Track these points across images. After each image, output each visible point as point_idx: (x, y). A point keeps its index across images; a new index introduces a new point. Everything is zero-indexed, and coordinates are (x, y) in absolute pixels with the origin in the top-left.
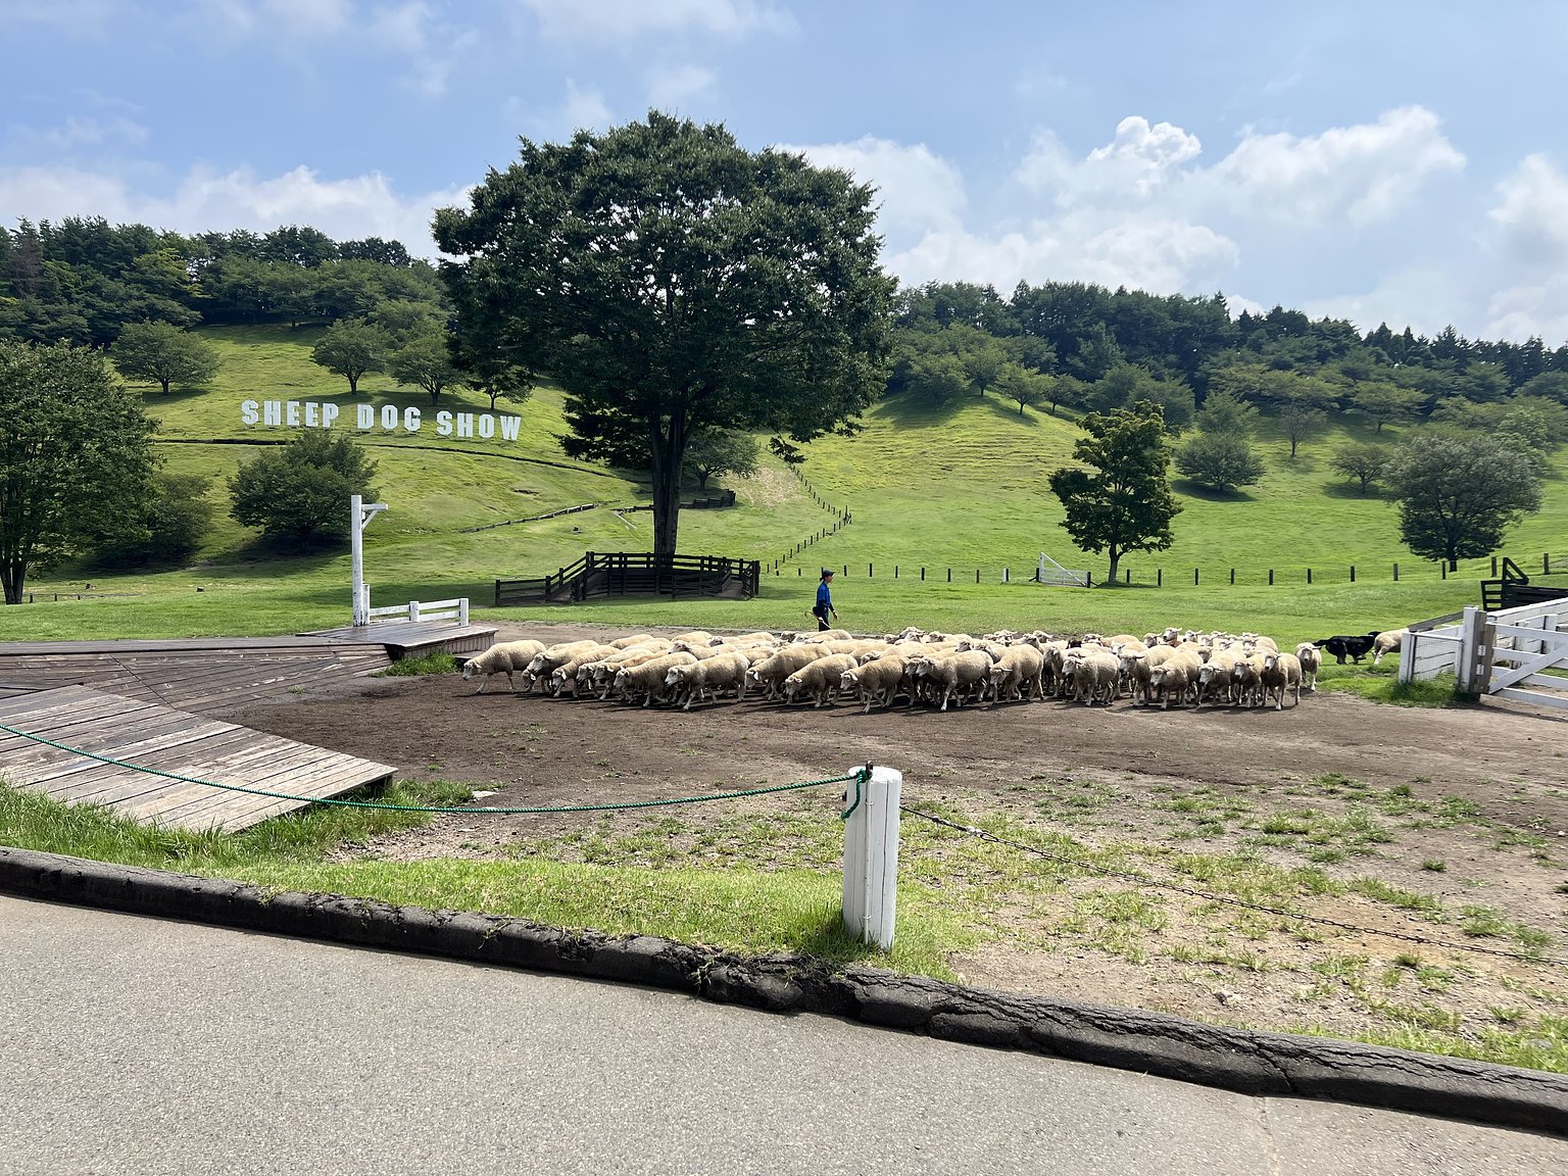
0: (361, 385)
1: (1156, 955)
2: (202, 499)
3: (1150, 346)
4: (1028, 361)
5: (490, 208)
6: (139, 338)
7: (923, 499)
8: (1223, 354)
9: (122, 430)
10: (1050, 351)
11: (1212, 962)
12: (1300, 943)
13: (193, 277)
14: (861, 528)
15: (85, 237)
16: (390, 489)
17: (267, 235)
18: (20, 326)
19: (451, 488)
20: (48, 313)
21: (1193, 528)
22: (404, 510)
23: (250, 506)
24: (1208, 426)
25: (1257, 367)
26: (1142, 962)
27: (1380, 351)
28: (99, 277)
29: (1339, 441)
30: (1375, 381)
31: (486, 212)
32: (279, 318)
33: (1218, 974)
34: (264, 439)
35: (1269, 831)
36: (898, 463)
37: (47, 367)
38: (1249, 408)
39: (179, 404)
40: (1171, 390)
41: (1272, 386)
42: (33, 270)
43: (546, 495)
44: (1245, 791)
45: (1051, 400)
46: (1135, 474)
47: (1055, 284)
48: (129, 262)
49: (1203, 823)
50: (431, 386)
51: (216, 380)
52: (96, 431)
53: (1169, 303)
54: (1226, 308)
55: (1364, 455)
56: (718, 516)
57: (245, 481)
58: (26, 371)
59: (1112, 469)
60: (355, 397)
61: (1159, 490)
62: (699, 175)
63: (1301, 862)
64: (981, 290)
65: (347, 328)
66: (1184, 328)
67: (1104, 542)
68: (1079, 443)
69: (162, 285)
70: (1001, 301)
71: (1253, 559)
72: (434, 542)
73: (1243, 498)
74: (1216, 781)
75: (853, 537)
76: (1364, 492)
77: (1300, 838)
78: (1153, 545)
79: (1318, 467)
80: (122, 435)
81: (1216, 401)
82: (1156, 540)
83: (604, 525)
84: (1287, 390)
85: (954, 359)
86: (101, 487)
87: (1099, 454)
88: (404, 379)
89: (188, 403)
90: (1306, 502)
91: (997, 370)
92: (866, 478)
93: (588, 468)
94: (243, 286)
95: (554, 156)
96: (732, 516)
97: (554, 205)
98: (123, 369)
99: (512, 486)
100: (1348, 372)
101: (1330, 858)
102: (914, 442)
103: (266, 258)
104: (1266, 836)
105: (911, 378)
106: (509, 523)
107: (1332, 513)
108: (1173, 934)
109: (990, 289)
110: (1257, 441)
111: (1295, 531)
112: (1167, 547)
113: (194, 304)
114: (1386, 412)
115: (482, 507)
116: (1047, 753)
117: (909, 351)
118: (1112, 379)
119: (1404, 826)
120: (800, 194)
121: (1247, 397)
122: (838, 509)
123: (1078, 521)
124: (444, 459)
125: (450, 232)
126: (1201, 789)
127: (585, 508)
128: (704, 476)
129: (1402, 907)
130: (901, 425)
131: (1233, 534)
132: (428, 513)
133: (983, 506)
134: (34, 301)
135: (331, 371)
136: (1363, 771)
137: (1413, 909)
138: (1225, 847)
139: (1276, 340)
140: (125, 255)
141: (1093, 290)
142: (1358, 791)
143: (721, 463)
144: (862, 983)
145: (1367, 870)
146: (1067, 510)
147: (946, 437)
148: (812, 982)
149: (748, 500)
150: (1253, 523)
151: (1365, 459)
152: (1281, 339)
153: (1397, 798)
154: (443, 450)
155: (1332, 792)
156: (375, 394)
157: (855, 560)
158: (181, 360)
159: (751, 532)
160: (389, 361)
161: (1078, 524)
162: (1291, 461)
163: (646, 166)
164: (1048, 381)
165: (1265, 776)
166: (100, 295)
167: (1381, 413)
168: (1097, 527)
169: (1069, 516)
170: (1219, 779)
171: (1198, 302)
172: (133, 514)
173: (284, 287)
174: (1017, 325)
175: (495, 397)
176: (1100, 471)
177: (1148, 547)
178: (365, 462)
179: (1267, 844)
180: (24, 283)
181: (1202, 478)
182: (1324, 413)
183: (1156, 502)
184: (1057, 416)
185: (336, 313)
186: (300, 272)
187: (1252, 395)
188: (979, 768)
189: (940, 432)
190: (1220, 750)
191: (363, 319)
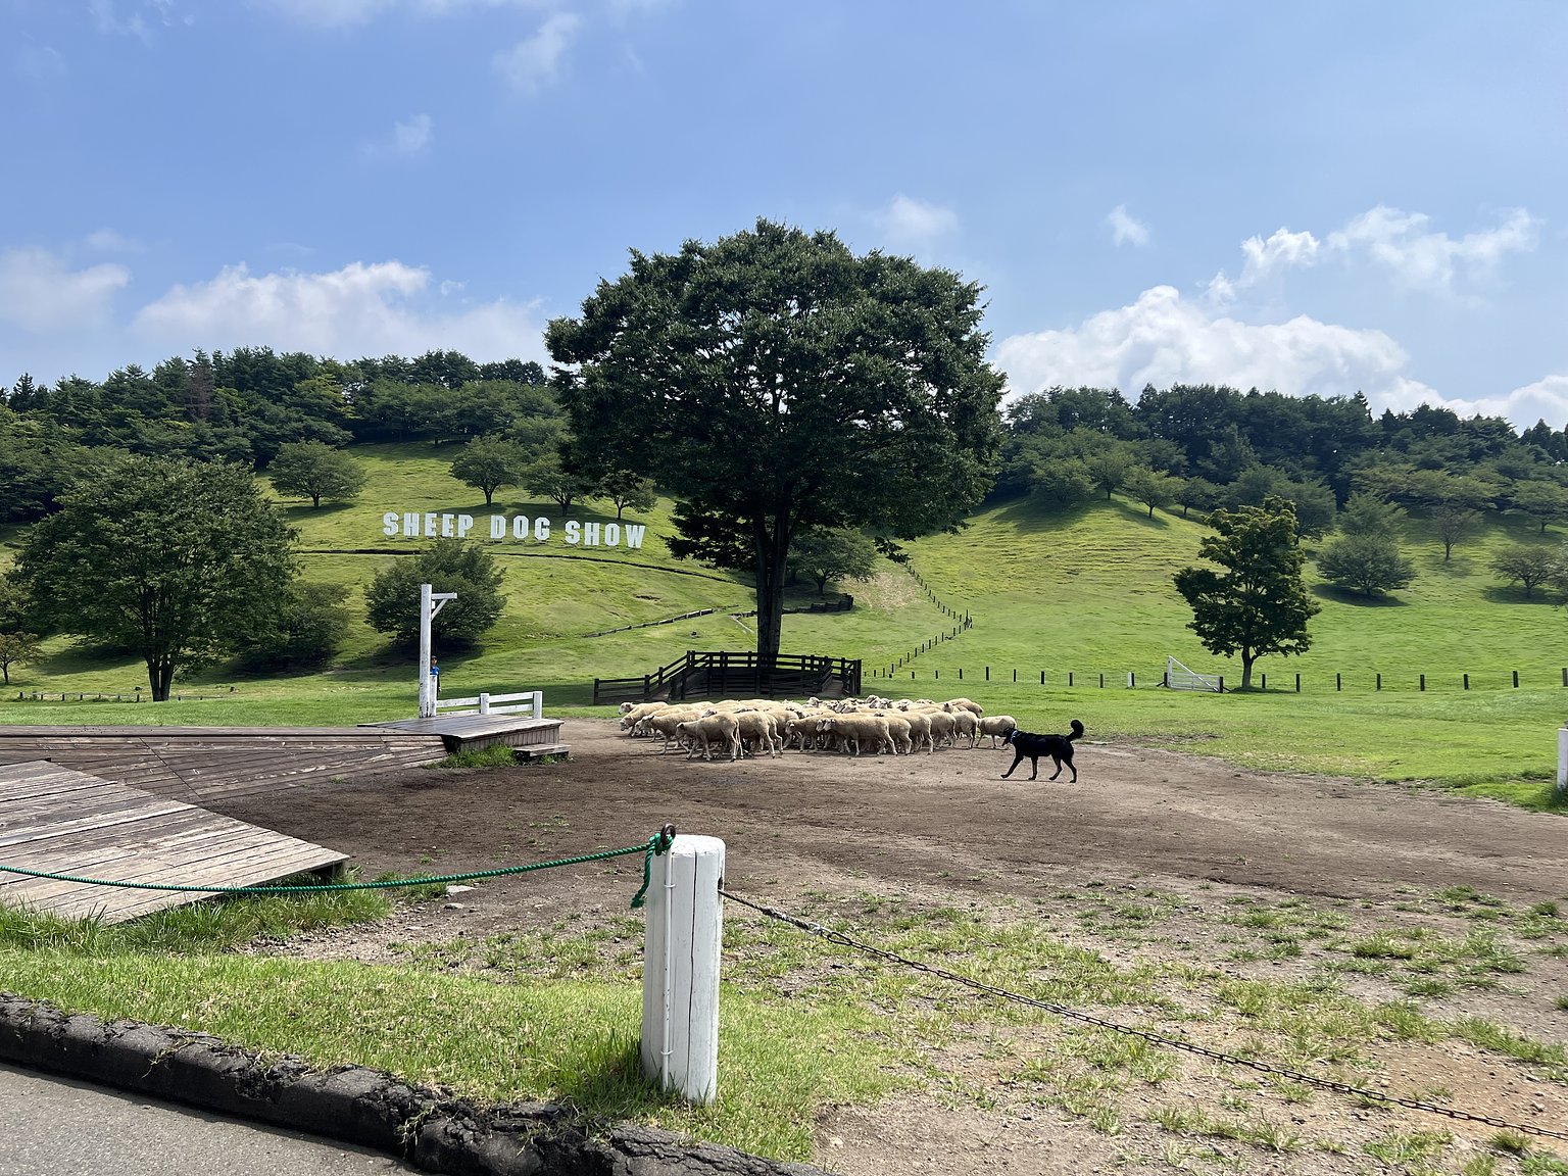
0: (496, 497)
1: (1139, 1120)
2: (341, 606)
3: (1286, 447)
4: (1157, 464)
5: (600, 317)
6: (295, 456)
7: (1048, 604)
8: (1365, 455)
9: (266, 539)
10: (1180, 454)
11: (1215, 1135)
12: (1357, 1110)
13: (346, 400)
14: (982, 632)
15: (253, 366)
16: (518, 597)
17: (415, 360)
18: (191, 448)
19: (576, 594)
20: (215, 435)
21: (1338, 633)
22: (530, 615)
23: (384, 612)
24: (1351, 528)
25: (1403, 466)
26: (1113, 1130)
27: (1539, 449)
28: (264, 402)
29: (1496, 543)
30: (1535, 480)
31: (596, 322)
32: (422, 436)
33: (1219, 1154)
34: (402, 549)
35: (1360, 954)
36: (1022, 567)
37: (201, 482)
38: (1396, 509)
39: (327, 517)
40: (1309, 492)
41: (1420, 486)
42: (205, 396)
43: (666, 601)
44: (1345, 905)
45: (1182, 503)
46: (1266, 573)
47: (1184, 386)
48: (290, 388)
49: (1278, 942)
50: (562, 498)
51: (362, 495)
52: (242, 541)
53: (1305, 404)
54: (1367, 408)
55: (1526, 556)
56: (835, 621)
57: (381, 588)
58: (183, 485)
59: (1242, 568)
60: (490, 508)
61: (1293, 589)
62: (803, 279)
63: (1394, 995)
64: (1107, 394)
65: (484, 444)
66: (1322, 429)
67: (1235, 645)
68: (1205, 542)
69: (319, 407)
70: (1128, 405)
71: (1406, 666)
72: (557, 646)
73: (1393, 602)
74: (1312, 893)
75: (973, 641)
76: (1529, 596)
77: (1399, 964)
78: (1288, 647)
79: (1476, 571)
80: (265, 544)
81: (1359, 502)
82: (1293, 643)
83: (722, 630)
84: (1436, 490)
85: (1078, 463)
86: (243, 594)
87: (1227, 553)
88: (536, 491)
89: (335, 516)
90: (1463, 606)
91: (1124, 473)
92: (988, 583)
93: (708, 574)
94: (390, 407)
95: (662, 267)
96: (849, 620)
97: (662, 312)
98: (278, 486)
99: (633, 592)
100: (1504, 471)
101: (1433, 991)
102: (1038, 546)
103: (414, 381)
104: (1354, 959)
105: (1035, 482)
106: (630, 628)
107: (1495, 618)
108: (1177, 1088)
109: (1116, 393)
110: (1407, 543)
111: (1453, 637)
112: (1305, 650)
113: (346, 425)
114: (1549, 512)
115: (604, 613)
116: (1117, 857)
117: (1030, 455)
118: (1246, 481)
119: (1541, 952)
120: (903, 293)
121: (1393, 498)
122: (958, 613)
123: (1207, 623)
124: (571, 567)
125: (563, 343)
126: (1287, 901)
127: (704, 613)
128: (822, 581)
129: (1519, 1061)
130: (1023, 529)
131: (1382, 641)
132: (553, 619)
133: (1112, 611)
134: (205, 424)
135: (468, 485)
136: (1501, 886)
137: (1535, 1063)
138: (1297, 973)
139: (1423, 439)
140: (287, 382)
141: (1224, 392)
142: (1490, 908)
143: (839, 568)
144: (628, 1152)
145: (1482, 1008)
146: (1195, 611)
147: (1071, 541)
148: (560, 1147)
149: (866, 605)
150: (1405, 629)
151: (1528, 562)
152: (1428, 438)
153: (1540, 917)
154: (570, 558)
155: (1457, 909)
156: (509, 506)
157: (975, 665)
158: (331, 476)
159: (867, 636)
160: (523, 475)
161: (1207, 626)
162: (1445, 565)
163: (751, 272)
164: (1178, 484)
165: (1375, 889)
166: (263, 418)
167: (1544, 513)
168: (1226, 629)
169: (1197, 618)
170: (1316, 890)
171: (1336, 402)
172: (273, 619)
173: (430, 408)
174: (1145, 429)
175: (622, 507)
176: (1229, 571)
177: (1285, 650)
178: (495, 569)
179: (1354, 971)
180: (197, 409)
181: (1347, 582)
182: (1480, 514)
183: (1290, 603)
184: (1190, 519)
185: (477, 429)
186: (444, 391)
187: (1399, 496)
188: (1029, 873)
189: (1065, 535)
190: (1326, 859)
191: (499, 435)
